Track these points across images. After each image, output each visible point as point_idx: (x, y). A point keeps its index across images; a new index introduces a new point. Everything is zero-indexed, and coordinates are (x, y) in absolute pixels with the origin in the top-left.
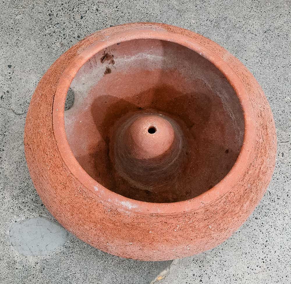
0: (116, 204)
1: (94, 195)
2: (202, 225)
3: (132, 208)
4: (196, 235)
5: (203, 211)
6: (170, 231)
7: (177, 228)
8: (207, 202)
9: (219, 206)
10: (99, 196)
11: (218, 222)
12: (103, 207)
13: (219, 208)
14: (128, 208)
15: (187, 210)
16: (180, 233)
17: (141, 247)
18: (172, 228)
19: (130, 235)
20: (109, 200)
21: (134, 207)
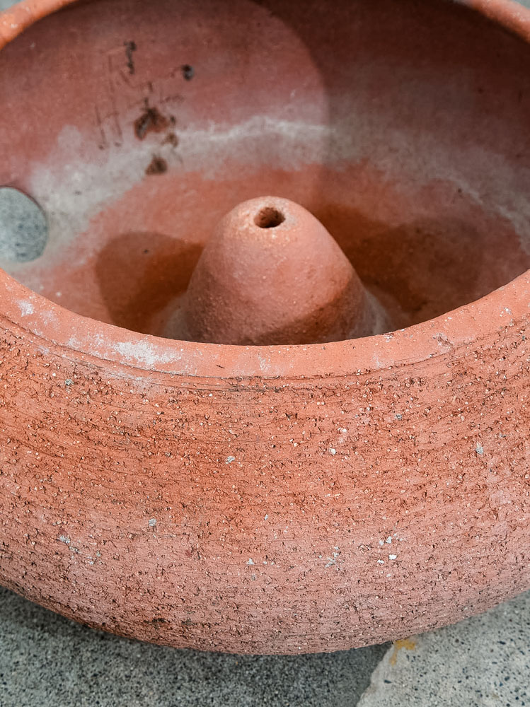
0: (96, 353)
1: (17, 332)
2: (444, 433)
3: (158, 365)
4: (418, 480)
5: (448, 375)
6: (309, 452)
7: (341, 440)
8: (460, 340)
9: (511, 359)
10: (35, 331)
11: (513, 431)
12: (46, 371)
13: (512, 370)
14: (143, 363)
15: (378, 364)
16: (355, 463)
17: (194, 541)
18: (319, 439)
19: (148, 481)
20: (72, 342)
21: (166, 358)
